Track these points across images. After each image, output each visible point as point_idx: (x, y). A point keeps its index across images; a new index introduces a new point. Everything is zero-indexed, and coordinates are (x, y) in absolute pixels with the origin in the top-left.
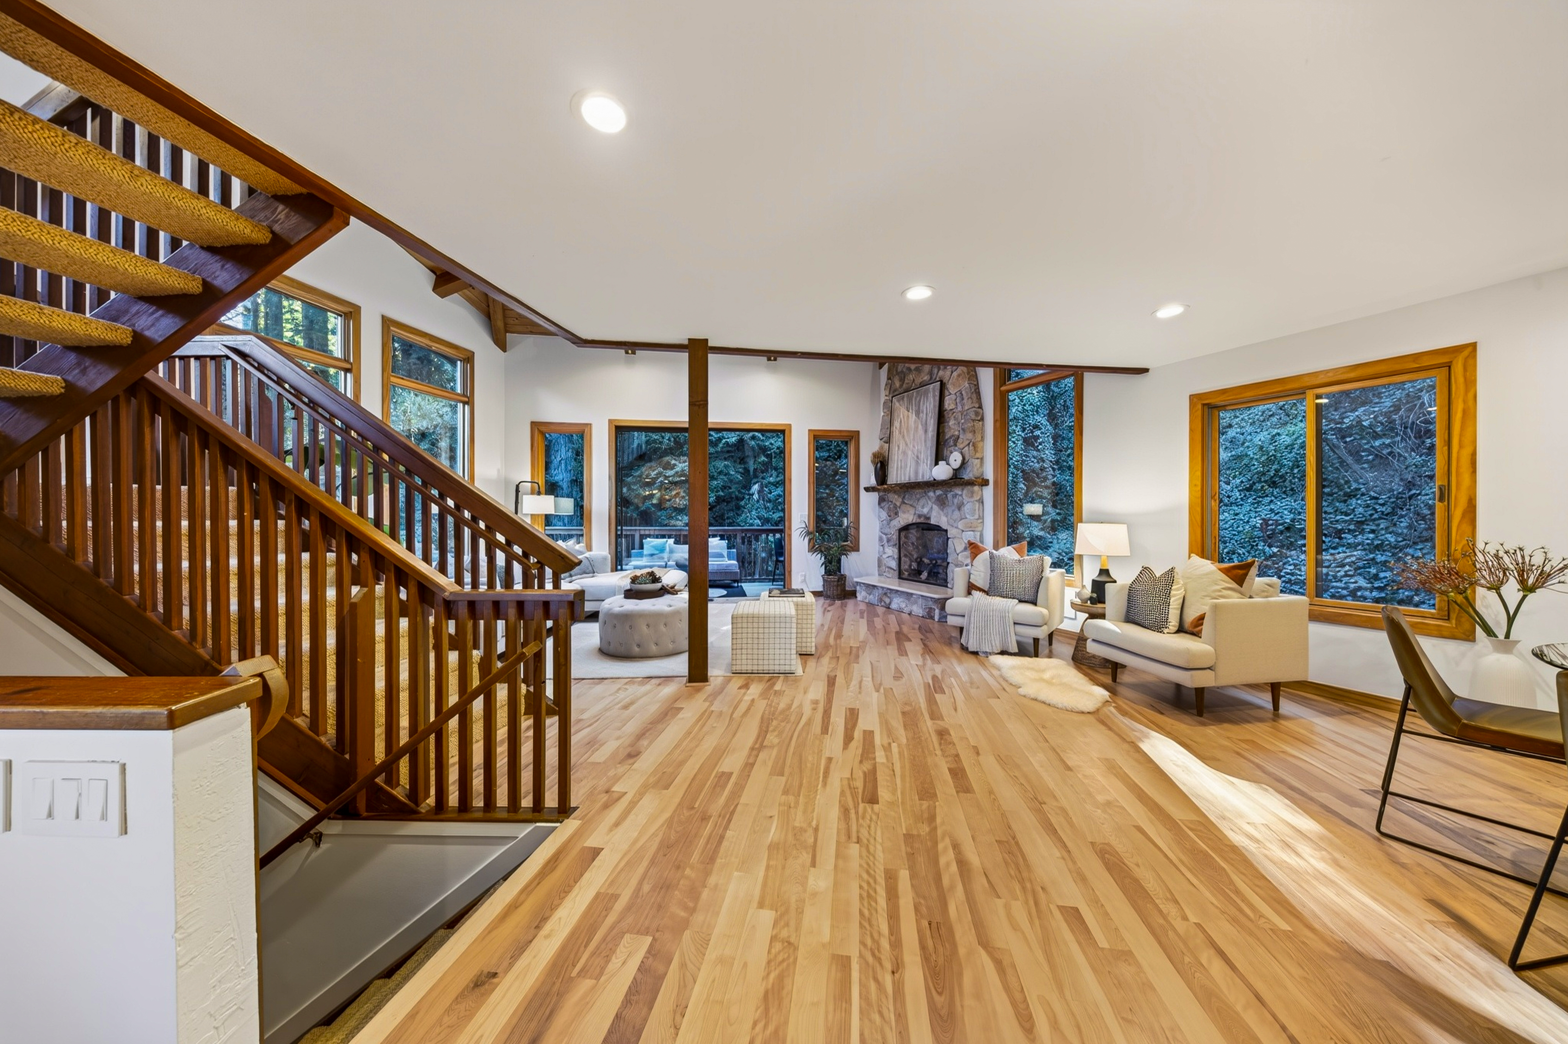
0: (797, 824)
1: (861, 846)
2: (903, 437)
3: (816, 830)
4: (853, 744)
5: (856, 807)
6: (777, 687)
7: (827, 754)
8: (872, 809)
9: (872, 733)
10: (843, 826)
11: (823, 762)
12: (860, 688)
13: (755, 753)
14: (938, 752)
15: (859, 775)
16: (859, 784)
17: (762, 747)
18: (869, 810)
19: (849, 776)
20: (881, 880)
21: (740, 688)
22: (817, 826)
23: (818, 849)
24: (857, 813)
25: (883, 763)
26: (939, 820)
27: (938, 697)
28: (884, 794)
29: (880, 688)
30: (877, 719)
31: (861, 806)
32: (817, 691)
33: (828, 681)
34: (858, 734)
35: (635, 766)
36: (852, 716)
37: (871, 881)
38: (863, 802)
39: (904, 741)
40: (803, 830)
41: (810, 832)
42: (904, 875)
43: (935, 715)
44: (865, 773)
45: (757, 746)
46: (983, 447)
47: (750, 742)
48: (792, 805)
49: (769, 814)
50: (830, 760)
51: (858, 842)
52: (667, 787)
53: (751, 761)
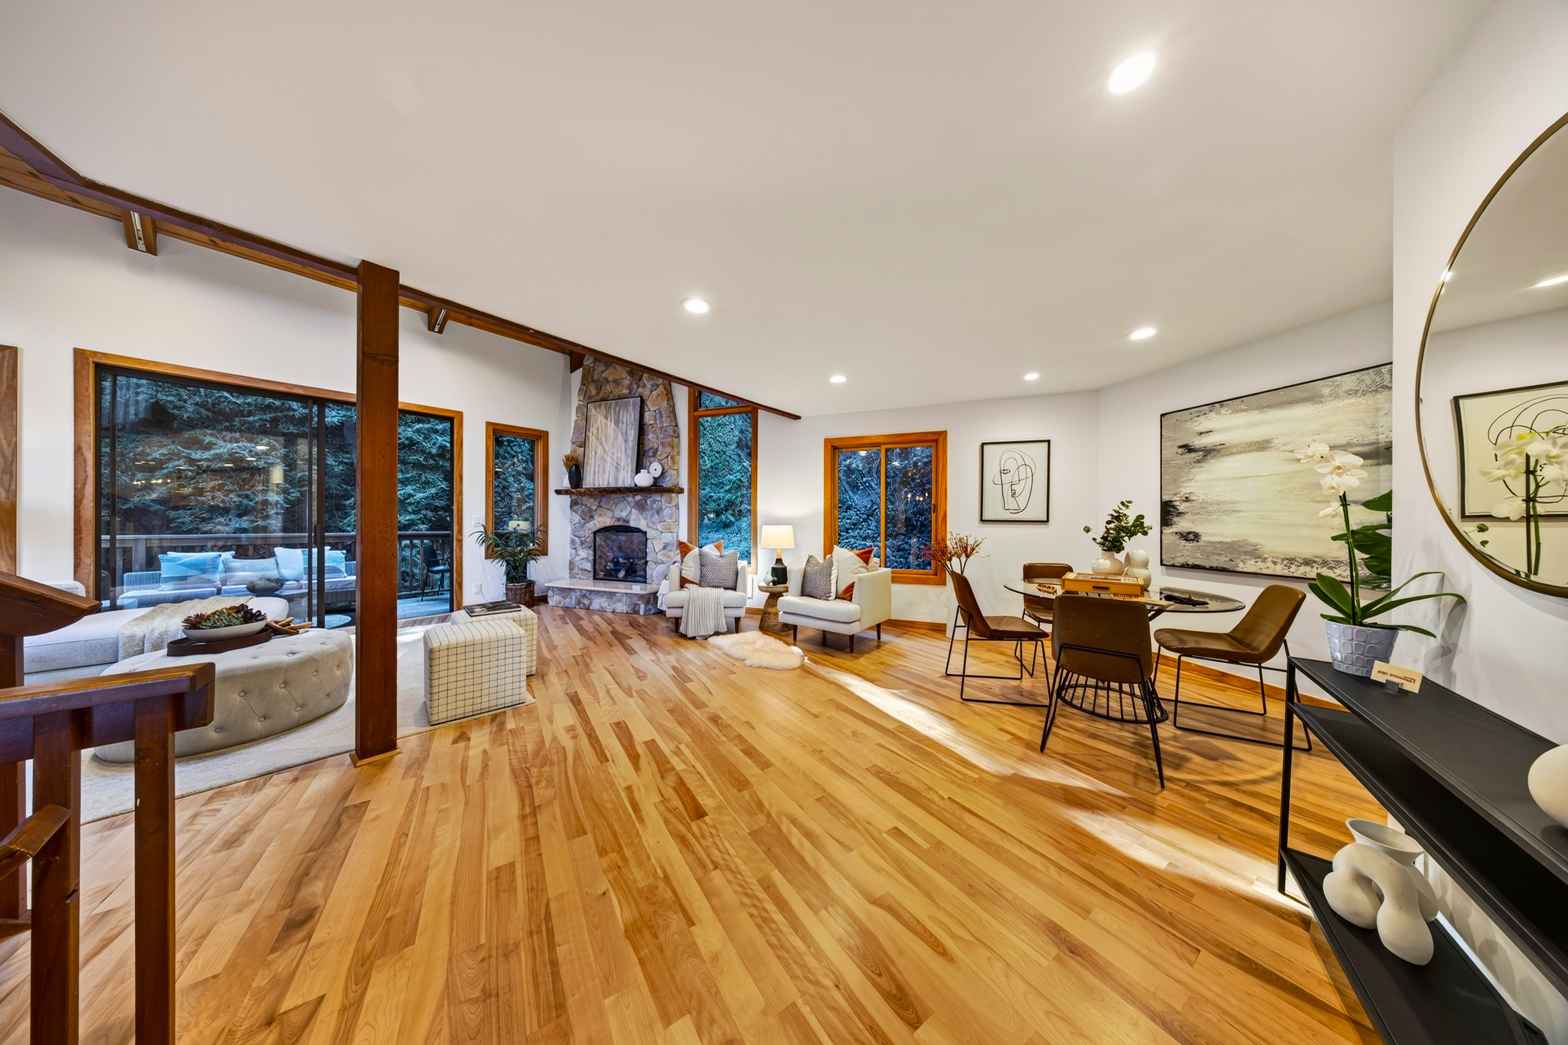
0: (642, 884)
1: (722, 870)
2: (601, 443)
3: (666, 878)
4: (643, 762)
5: (690, 829)
6: (510, 725)
7: (621, 785)
8: (706, 824)
9: (653, 741)
10: (690, 858)
11: (624, 795)
12: (612, 698)
13: (529, 820)
14: (724, 739)
15: (670, 793)
16: (676, 802)
17: (535, 810)
18: (705, 827)
19: (660, 799)
20: (762, 895)
21: (455, 742)
22: (665, 873)
23: (684, 901)
24: (694, 835)
25: (684, 770)
26: (766, 804)
27: (689, 685)
28: (705, 801)
29: (631, 692)
30: (650, 727)
31: (694, 826)
32: (565, 716)
33: (572, 700)
34: (641, 749)
35: (316, 938)
36: (622, 730)
37: (756, 902)
38: (692, 820)
39: (688, 739)
40: (652, 889)
41: (662, 885)
42: (776, 876)
43: (699, 705)
44: (674, 789)
45: (528, 810)
46: (679, 460)
47: (513, 808)
48: (621, 864)
49: (600, 892)
50: (629, 789)
51: (716, 868)
52: (409, 941)
53: (531, 832)
